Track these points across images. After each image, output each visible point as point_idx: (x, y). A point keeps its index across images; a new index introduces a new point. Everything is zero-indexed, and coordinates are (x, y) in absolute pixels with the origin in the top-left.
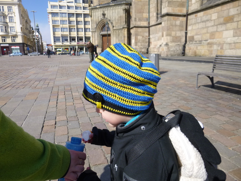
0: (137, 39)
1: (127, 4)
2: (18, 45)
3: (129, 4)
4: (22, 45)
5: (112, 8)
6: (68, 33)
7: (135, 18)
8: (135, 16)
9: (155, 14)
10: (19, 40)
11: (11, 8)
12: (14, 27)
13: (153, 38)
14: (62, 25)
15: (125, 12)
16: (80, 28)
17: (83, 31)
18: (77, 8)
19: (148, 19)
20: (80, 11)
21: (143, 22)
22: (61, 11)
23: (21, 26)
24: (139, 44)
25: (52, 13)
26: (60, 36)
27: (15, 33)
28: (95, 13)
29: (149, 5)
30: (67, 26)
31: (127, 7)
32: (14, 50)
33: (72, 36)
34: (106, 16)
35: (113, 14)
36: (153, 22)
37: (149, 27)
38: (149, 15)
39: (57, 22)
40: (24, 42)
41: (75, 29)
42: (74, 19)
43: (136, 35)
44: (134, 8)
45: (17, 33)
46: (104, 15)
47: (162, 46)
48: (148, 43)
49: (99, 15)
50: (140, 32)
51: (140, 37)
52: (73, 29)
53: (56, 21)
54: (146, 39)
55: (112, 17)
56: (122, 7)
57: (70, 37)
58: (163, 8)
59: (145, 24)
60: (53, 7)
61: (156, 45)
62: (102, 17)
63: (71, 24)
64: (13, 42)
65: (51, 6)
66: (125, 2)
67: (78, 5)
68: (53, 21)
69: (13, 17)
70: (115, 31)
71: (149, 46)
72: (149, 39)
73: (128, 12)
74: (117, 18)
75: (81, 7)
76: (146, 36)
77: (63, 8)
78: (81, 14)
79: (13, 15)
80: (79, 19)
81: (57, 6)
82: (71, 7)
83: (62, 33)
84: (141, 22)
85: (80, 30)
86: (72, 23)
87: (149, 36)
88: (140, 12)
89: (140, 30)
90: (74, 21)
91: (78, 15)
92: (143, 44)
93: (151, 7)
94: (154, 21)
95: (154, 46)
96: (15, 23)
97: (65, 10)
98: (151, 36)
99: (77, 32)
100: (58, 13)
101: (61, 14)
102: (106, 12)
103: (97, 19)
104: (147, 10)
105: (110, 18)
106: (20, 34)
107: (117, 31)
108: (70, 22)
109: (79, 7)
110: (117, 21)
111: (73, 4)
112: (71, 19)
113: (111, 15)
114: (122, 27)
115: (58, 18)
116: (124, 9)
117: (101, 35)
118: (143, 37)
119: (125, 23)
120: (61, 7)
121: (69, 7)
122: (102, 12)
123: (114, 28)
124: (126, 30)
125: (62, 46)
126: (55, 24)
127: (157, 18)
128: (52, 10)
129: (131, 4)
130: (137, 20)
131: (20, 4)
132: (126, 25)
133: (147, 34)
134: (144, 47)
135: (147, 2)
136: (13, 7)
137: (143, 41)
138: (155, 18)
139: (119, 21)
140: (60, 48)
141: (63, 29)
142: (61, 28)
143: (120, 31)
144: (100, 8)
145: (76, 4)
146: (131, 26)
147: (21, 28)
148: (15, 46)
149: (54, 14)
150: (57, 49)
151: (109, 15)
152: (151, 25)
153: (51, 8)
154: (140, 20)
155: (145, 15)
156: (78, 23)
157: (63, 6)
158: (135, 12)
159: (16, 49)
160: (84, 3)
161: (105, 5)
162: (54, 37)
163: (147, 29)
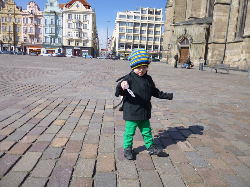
0: (214, 53)
1: (207, 24)
2: (88, 49)
3: (210, 23)
4: (91, 49)
5: (193, 26)
6: (131, 41)
7: (214, 36)
8: (215, 34)
9: (233, 33)
10: (89, 45)
11: (86, 17)
12: (86, 33)
13: (229, 53)
14: (127, 33)
15: (205, 30)
16: (143, 37)
17: (145, 40)
18: (142, 18)
19: (226, 37)
20: (145, 21)
21: (221, 39)
22: (128, 20)
23: (92, 33)
24: (215, 57)
25: (120, 22)
26: (124, 43)
27: (86, 38)
28: (177, 29)
29: (228, 25)
30: (132, 34)
31: (207, 26)
32: (83, 53)
33: (135, 43)
34: (187, 32)
35: (194, 31)
36: (230, 39)
37: (226, 44)
38: (227, 34)
39: (123, 31)
40: (92, 47)
41: (138, 37)
42: (138, 28)
43: (214, 49)
44: (214, 27)
45: (88, 38)
46: (185, 31)
47: (241, 61)
48: (222, 57)
49: (181, 31)
50: (217, 47)
51: (216, 52)
52: (136, 37)
53: (123, 29)
54: (222, 53)
55: (192, 33)
56: (203, 26)
57: (133, 44)
58: (245, 31)
59: (223, 41)
60: (121, 17)
61: (232, 59)
62: (183, 33)
63: (135, 33)
64: (84, 46)
65: (120, 16)
66: (206, 22)
67: (144, 15)
68: (120, 30)
69: (87, 24)
70: (194, 45)
71: (224, 59)
72: (225, 53)
73: (208, 30)
74: (197, 34)
75: (146, 17)
76: (222, 51)
77: (130, 17)
78: (146, 24)
79: (87, 23)
80: (143, 28)
81: (125, 16)
82: (138, 17)
83: (127, 40)
84: (219, 39)
85: (143, 39)
86: (136, 31)
87: (225, 51)
88: (219, 31)
89: (217, 45)
90: (139, 30)
91: (143, 25)
92: (218, 57)
93: (230, 27)
94: (232, 39)
95: (229, 60)
96: (88, 29)
97: (132, 20)
98: (227, 52)
99: (141, 40)
100: (125, 22)
101: (128, 23)
102: (187, 29)
103: (179, 34)
104: (226, 30)
105: (191, 34)
106: (91, 39)
107: (196, 45)
108: (135, 31)
109: (145, 17)
110: (196, 37)
111: (140, 15)
112: (136, 28)
113: (192, 31)
114: (200, 42)
115: (125, 27)
116: (206, 27)
117: (180, 47)
118: (219, 51)
119: (204, 39)
120: (128, 17)
121: (135, 17)
122: (184, 29)
123: (194, 42)
124: (205, 45)
125: (125, 52)
126: (121, 32)
127: (235, 36)
128: (120, 20)
129: (211, 24)
130: (216, 38)
131: (94, 13)
132: (205, 41)
133: (223, 50)
134: (219, 60)
135: (226, 22)
136: (88, 15)
137: (219, 55)
138: (233, 37)
139: (199, 37)
140: (123, 54)
141: (128, 37)
142: (126, 36)
143: (198, 45)
144: (183, 25)
145: (142, 14)
146: (209, 42)
147: (92, 34)
148: (85, 50)
149: (121, 23)
150: (120, 55)
151: (190, 32)
152: (227, 42)
153: (120, 18)
154: (218, 37)
155: (224, 33)
156: (142, 31)
157: (130, 16)
158: (215, 31)
159: (86, 52)
160: (150, 14)
161: (188, 23)
162: (119, 44)
163: (224, 45)
